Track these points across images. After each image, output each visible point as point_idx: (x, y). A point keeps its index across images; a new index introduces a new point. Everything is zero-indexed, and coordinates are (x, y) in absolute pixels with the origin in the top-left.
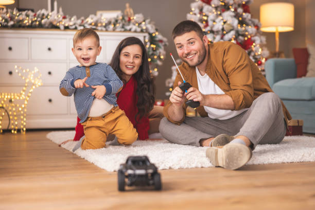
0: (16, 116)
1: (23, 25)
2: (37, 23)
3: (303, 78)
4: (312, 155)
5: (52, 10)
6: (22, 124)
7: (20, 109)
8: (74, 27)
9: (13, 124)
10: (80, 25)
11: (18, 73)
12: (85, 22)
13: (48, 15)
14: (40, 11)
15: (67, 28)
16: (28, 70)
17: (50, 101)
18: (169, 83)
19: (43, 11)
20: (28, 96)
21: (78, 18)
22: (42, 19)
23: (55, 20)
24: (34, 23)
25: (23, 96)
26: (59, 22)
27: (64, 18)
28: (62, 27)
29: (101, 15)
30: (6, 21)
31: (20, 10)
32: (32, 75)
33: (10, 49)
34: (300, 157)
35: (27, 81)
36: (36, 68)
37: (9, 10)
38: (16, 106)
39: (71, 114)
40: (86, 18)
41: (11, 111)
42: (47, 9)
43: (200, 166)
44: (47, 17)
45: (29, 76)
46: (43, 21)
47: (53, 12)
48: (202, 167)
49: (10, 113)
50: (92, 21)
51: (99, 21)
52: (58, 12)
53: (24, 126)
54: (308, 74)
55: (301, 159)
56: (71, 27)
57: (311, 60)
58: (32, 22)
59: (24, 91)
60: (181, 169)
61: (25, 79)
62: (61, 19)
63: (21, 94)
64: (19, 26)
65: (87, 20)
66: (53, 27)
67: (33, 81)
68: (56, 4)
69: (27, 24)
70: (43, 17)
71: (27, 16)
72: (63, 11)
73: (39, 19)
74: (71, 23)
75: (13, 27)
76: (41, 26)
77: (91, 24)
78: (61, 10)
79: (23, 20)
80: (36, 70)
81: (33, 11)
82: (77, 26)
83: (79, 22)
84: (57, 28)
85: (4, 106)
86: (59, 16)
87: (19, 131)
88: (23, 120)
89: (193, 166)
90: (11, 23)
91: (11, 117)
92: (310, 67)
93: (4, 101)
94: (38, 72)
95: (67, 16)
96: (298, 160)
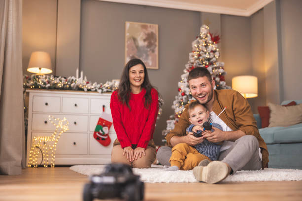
0: (47, 154)
1: (57, 87)
2: (68, 86)
3: (267, 128)
4: (279, 176)
5: (80, 77)
6: (52, 160)
7: (51, 148)
8: (94, 89)
9: (45, 160)
10: (99, 89)
11: (51, 121)
12: (103, 86)
13: (76, 80)
14: (70, 77)
15: (89, 90)
16: (58, 119)
17: (75, 144)
18: (164, 133)
19: (73, 78)
20: (58, 139)
21: (98, 84)
22: (71, 83)
23: (81, 84)
24: (65, 86)
25: (54, 138)
26: (84, 86)
27: (88, 83)
28: (86, 89)
29: (115, 82)
30: (45, 84)
31: (55, 77)
32: (61, 123)
33: (47, 104)
34: (270, 177)
35: (57, 127)
36: (64, 118)
37: (47, 76)
38: (48, 146)
39: (90, 154)
40: (104, 84)
41: (44, 149)
42: (75, 77)
43: (187, 181)
44: (75, 82)
45: (59, 123)
46: (72, 85)
47: (80, 79)
48: (189, 182)
49: (44, 151)
50: (108, 86)
51: (113, 86)
52: (84, 79)
53: (54, 162)
54: (270, 125)
55: (270, 179)
56: (92, 90)
57: (272, 115)
58: (64, 85)
59: (54, 134)
60: (171, 183)
61: (56, 125)
62: (85, 84)
63: (52, 137)
64: (54, 88)
65: (105, 85)
66: (80, 89)
67: (62, 127)
68: (82, 73)
69: (60, 86)
70: (72, 81)
71: (61, 81)
72: (87, 79)
73: (69, 83)
74: (93, 87)
75: (50, 88)
76: (70, 89)
77: (107, 88)
78: (86, 78)
79: (57, 84)
80: (65, 119)
81: (65, 78)
82: (97, 89)
83: (99, 86)
84: (82, 90)
85: (40, 146)
86: (84, 82)
87: (49, 166)
88: (53, 157)
89: (182, 181)
90: (49, 85)
91: (44, 155)
92: (271, 120)
93: (40, 142)
94: (66, 121)
95: (90, 82)
96: (268, 180)
